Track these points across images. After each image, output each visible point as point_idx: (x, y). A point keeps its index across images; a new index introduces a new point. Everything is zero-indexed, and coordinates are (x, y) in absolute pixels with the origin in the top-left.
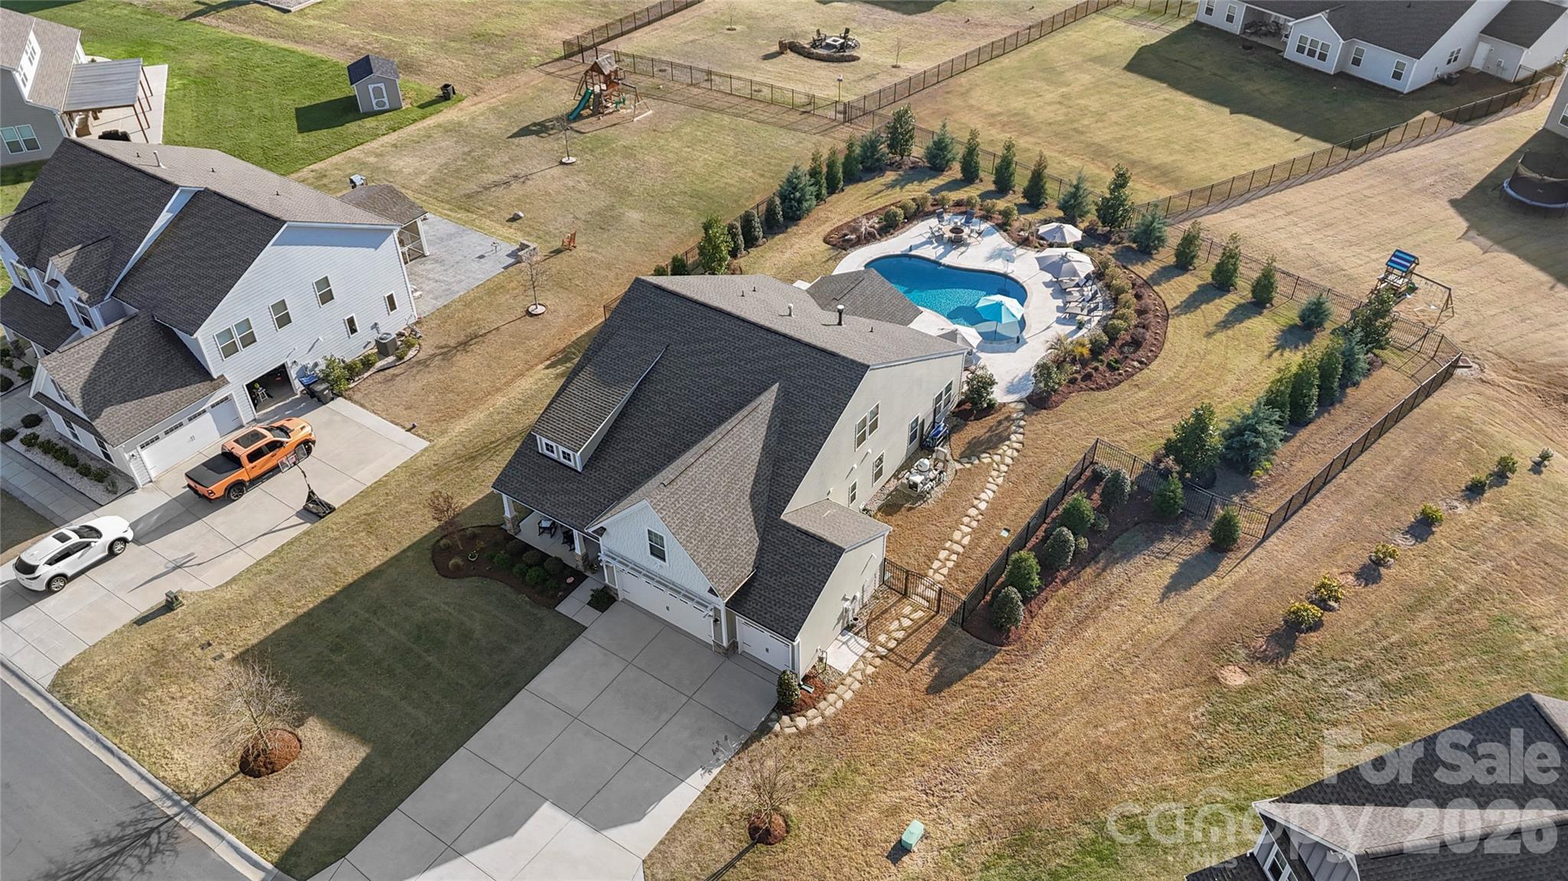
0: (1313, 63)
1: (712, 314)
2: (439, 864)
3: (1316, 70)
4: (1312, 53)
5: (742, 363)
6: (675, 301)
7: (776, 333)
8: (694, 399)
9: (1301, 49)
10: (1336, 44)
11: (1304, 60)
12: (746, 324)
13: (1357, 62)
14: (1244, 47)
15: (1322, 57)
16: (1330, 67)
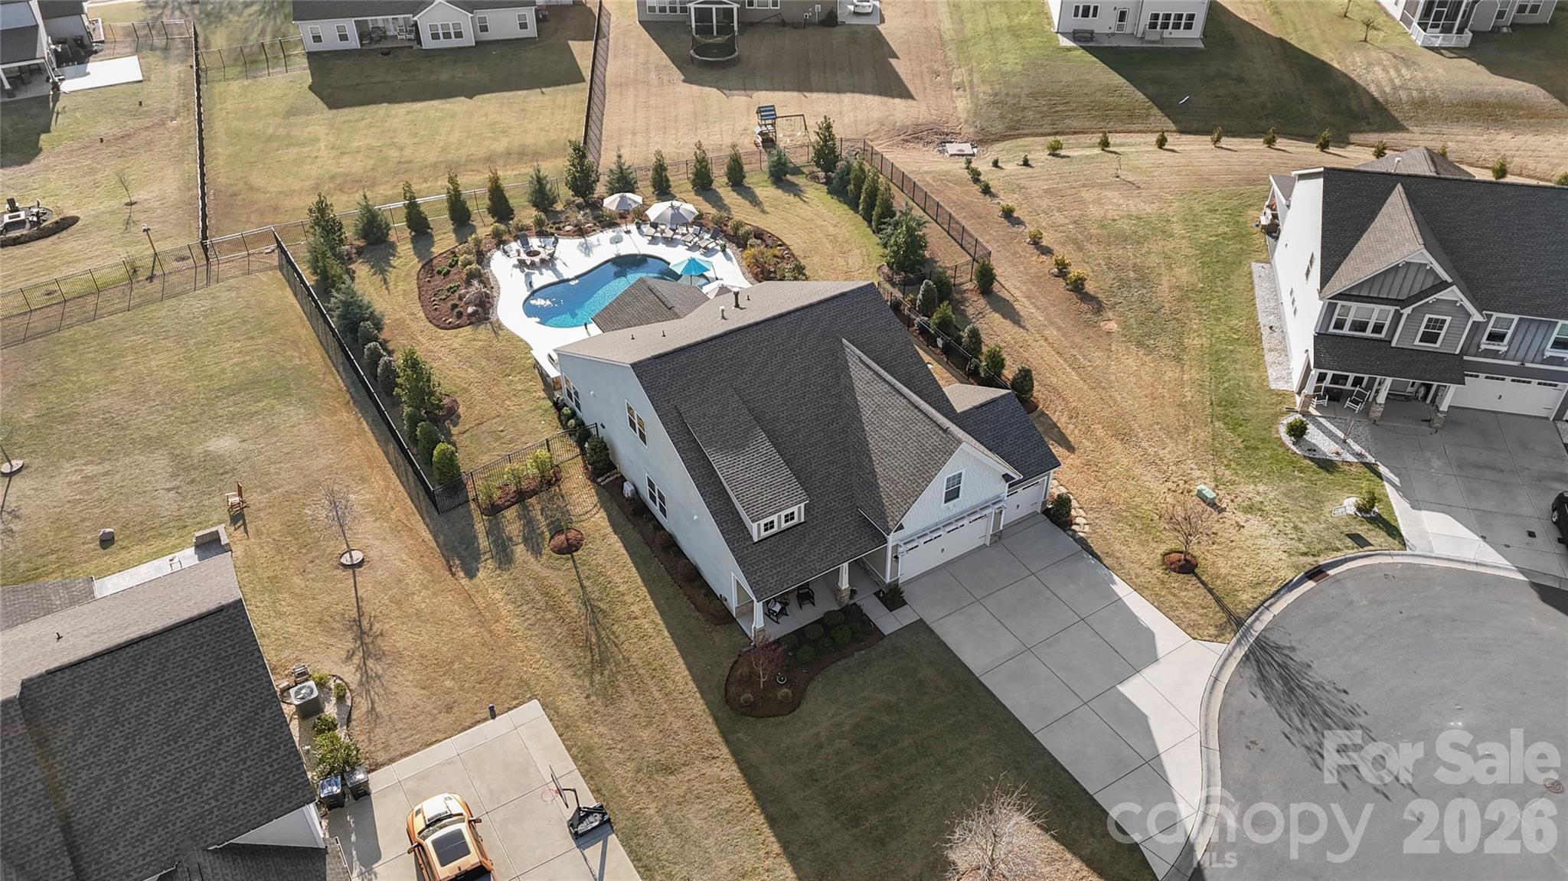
0: (454, 42)
1: (727, 339)
3: (459, 48)
4: (447, 36)
5: (797, 350)
6: (687, 355)
7: (789, 313)
8: (802, 401)
9: (435, 36)
10: (465, 20)
11: (443, 43)
12: (761, 325)
13: (484, 29)
15: (459, 35)
16: (468, 40)
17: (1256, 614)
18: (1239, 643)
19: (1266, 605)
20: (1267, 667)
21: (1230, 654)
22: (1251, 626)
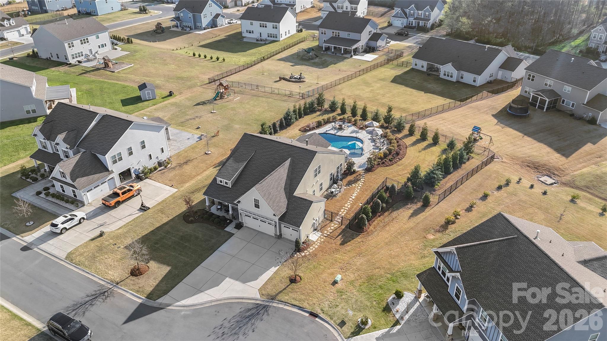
2: (196, 295)
3: (450, 81)
4: (448, 76)
6: (257, 138)
8: (265, 165)
9: (445, 75)
10: (455, 73)
11: (446, 78)
13: (462, 78)
14: (428, 75)
15: (451, 77)
16: (454, 79)
17: (280, 302)
18: (263, 301)
19: (286, 304)
20: (256, 309)
21: (257, 300)
22: (273, 302)
